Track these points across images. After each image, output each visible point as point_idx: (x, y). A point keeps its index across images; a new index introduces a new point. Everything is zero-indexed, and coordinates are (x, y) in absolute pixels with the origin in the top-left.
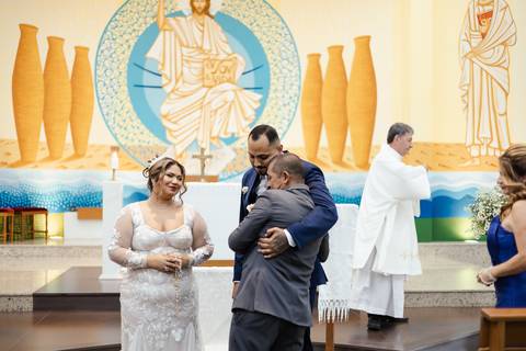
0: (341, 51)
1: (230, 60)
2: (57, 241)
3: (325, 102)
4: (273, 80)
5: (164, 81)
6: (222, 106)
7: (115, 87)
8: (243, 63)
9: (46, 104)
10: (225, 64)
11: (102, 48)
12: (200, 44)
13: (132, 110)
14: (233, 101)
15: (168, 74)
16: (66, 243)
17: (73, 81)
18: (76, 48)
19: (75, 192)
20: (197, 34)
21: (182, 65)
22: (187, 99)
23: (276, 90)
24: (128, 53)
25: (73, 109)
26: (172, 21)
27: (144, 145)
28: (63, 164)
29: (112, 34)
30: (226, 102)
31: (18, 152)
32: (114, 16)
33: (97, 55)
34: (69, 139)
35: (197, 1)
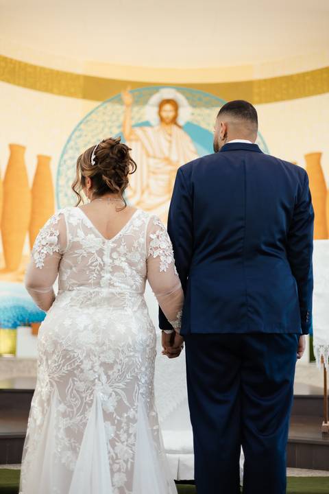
0: (319, 158)
9: (4, 213)
12: (167, 154)
17: (33, 191)
18: (38, 156)
20: (165, 144)
21: (148, 176)
25: (33, 219)
26: (139, 131)
29: (76, 144)
32: (78, 126)
33: (60, 166)
34: (26, 251)
35: (165, 111)
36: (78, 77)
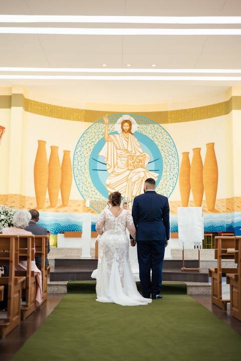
0: (200, 151)
1: (142, 156)
3: (191, 177)
4: (164, 166)
5: (108, 167)
6: (138, 180)
7: (83, 171)
8: (149, 157)
9: (49, 180)
10: (139, 158)
11: (77, 151)
12: (126, 149)
13: (91, 183)
14: (144, 178)
15: (110, 164)
17: (62, 168)
18: (64, 151)
19: (62, 224)
20: (125, 143)
21: (117, 159)
22: (120, 176)
23: (166, 171)
24: (90, 153)
25: (62, 181)
26: (112, 136)
27: (97, 200)
28: (57, 210)
29: (82, 144)
31: (36, 203)
32: (83, 135)
33: (74, 155)
34: (60, 197)
35: (125, 126)
36: (82, 110)
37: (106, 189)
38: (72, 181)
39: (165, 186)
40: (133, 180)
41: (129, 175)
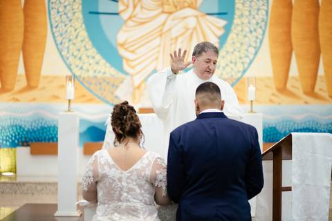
2: (10, 177)
4: (238, 5)
5: (121, 7)
6: (183, 34)
7: (69, 15)
13: (87, 40)
14: (195, 28)
15: (125, 1)
16: (19, 180)
19: (27, 127)
23: (242, 15)
25: (25, 38)
27: (99, 75)
28: (16, 97)
30: (188, 29)
34: (21, 70)
37: (116, 52)
38: (45, 37)
39: (238, 45)
40: (174, 33)
41: (164, 24)
